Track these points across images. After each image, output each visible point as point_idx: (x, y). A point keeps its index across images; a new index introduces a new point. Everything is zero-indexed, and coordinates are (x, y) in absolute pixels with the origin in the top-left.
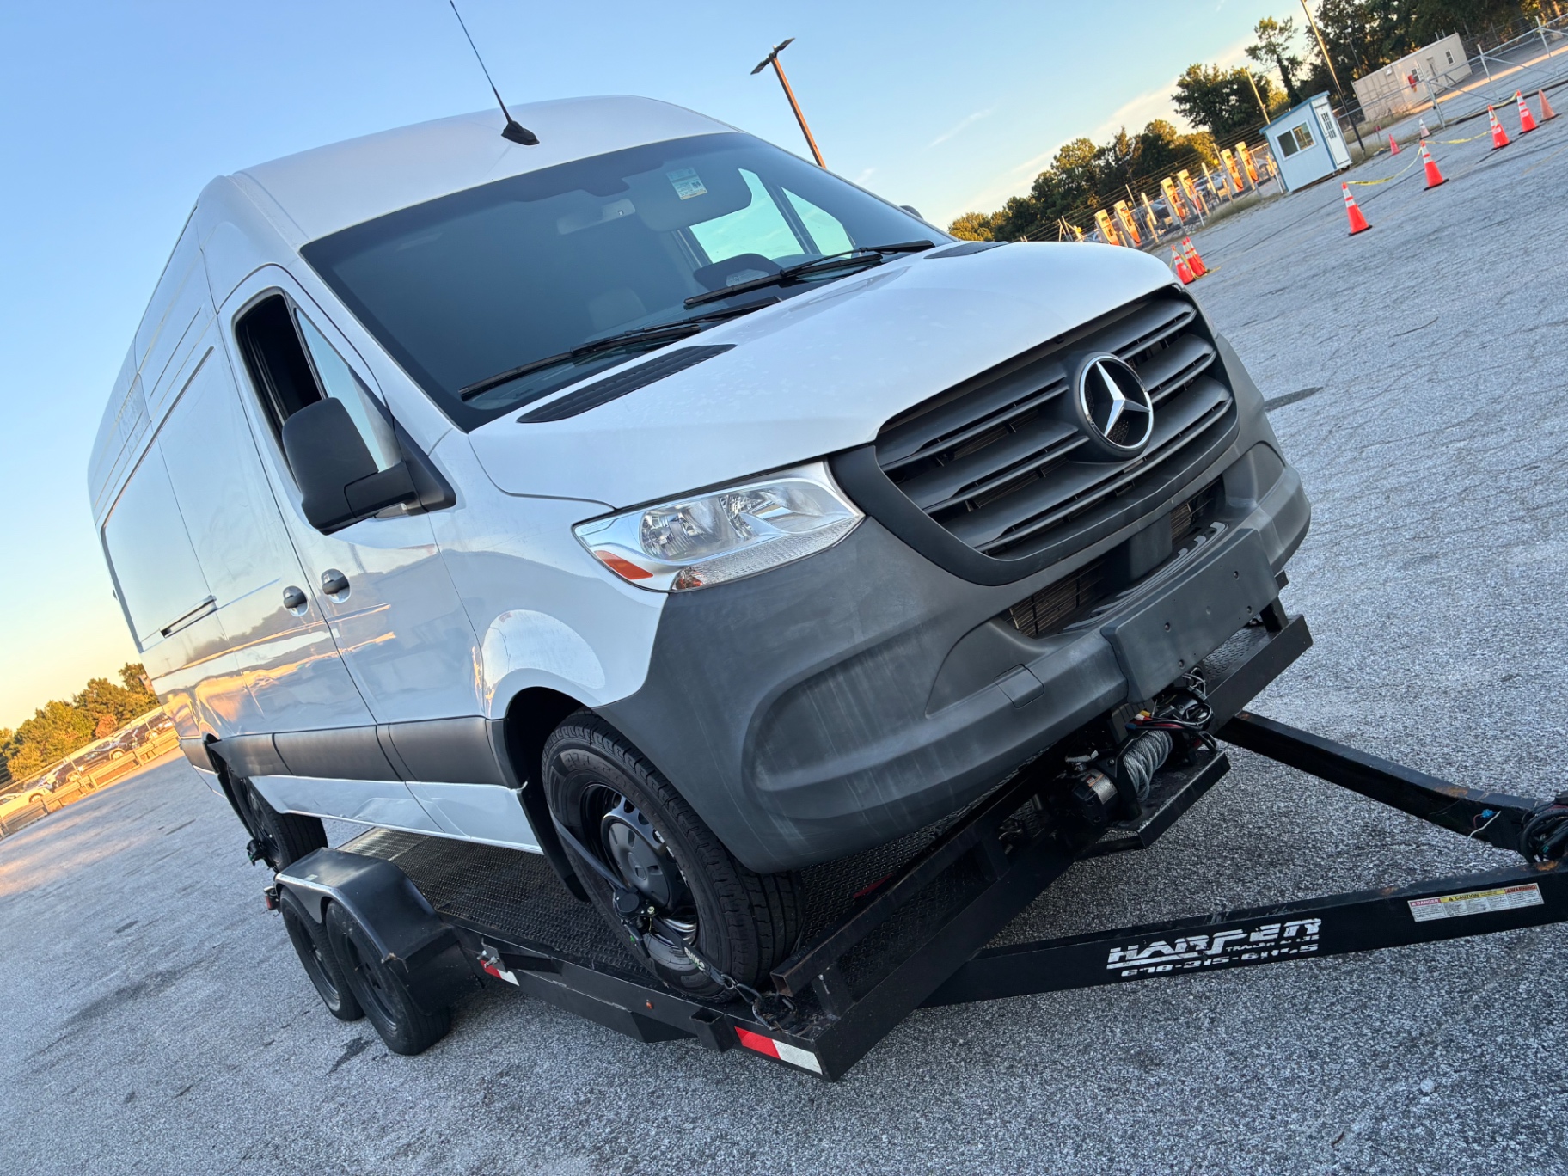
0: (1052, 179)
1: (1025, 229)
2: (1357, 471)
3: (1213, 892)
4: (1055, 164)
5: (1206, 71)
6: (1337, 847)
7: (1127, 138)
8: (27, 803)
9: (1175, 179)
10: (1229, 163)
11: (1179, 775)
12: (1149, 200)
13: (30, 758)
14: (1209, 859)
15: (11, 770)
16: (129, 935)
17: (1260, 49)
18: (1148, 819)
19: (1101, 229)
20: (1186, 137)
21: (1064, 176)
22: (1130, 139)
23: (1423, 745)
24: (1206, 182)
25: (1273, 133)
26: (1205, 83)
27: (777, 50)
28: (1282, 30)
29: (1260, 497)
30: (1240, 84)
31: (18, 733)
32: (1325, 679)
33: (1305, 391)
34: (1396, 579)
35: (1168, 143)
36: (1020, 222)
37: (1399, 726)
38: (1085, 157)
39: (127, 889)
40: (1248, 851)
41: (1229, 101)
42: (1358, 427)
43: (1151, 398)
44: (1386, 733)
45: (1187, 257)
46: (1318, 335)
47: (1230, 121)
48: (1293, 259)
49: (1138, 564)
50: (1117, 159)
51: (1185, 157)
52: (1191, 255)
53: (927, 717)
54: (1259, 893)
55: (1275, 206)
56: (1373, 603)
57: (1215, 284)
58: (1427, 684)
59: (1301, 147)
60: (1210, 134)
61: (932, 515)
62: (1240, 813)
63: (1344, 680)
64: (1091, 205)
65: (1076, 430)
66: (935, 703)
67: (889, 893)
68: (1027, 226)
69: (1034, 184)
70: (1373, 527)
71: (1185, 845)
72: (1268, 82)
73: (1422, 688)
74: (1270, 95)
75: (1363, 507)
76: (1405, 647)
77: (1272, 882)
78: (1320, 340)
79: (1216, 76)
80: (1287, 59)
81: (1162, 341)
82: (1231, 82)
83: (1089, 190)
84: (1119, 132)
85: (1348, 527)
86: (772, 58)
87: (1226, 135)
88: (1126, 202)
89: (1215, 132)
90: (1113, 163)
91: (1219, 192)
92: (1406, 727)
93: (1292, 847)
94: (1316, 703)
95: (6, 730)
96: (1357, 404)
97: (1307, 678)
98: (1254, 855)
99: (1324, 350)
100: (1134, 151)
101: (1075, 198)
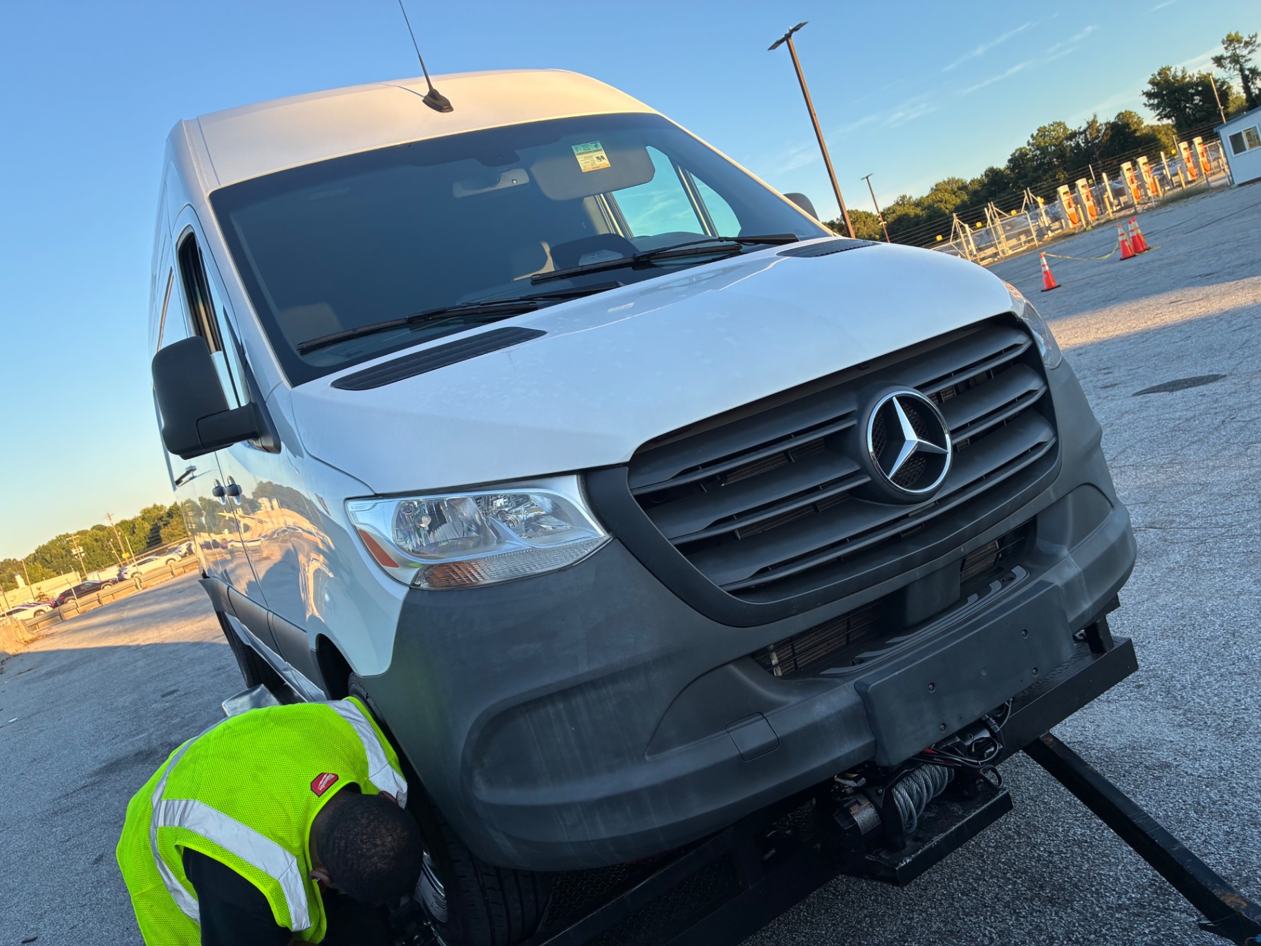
0: (1027, 154)
1: (998, 195)
2: (1239, 467)
3: (985, 919)
4: (1031, 141)
5: (1175, 72)
6: (1119, 898)
7: (1098, 124)
8: (164, 564)
9: (1135, 164)
10: (1185, 154)
11: (956, 808)
12: (1109, 180)
13: (176, 529)
14: (992, 877)
15: (162, 536)
16: (167, 702)
17: (1225, 59)
18: (909, 856)
19: (1061, 202)
20: (1152, 127)
21: (1038, 152)
22: (1101, 125)
23: (1234, 794)
24: (1163, 168)
25: (1226, 132)
26: (1174, 83)
27: (792, 32)
28: (1247, 44)
29: (1073, 544)
30: (1204, 86)
31: (170, 509)
32: (1155, 692)
33: (1209, 376)
34: (1251, 592)
35: (1135, 131)
36: (993, 188)
37: (1215, 766)
38: (1058, 138)
39: (185, 659)
40: (1032, 879)
41: (1193, 100)
42: (1250, 421)
43: (952, 439)
44: (1201, 770)
45: (1131, 235)
46: (1233, 323)
47: (1192, 118)
48: (1226, 246)
49: (914, 611)
50: (1087, 141)
51: (1148, 145)
52: (1135, 234)
53: (647, 758)
54: (1029, 933)
55: (1220, 196)
56: (1222, 615)
57: (1153, 261)
58: (1254, 721)
59: (1251, 146)
60: (1173, 126)
61: (678, 546)
62: (1036, 829)
63: (1175, 697)
64: (1059, 179)
65: (857, 468)
66: (657, 744)
67: (625, 895)
68: (999, 192)
69: (1010, 157)
70: (1241, 530)
71: (974, 854)
72: (1229, 88)
73: (1248, 724)
74: (1230, 98)
75: (1237, 507)
76: (1243, 674)
77: (1045, 923)
78: (1235, 327)
79: (1184, 77)
80: (1249, 69)
81: (988, 372)
82: (1197, 85)
83: (1059, 166)
84: (1091, 119)
85: (1217, 525)
86: (787, 37)
87: (1186, 129)
88: (1087, 180)
89: (1178, 126)
90: (1083, 145)
91: (1173, 178)
92: (1221, 768)
93: (1076, 886)
94: (1141, 717)
95: (162, 506)
96: (1254, 397)
97: (1139, 687)
98: (1037, 883)
99: (1235, 338)
100: (1103, 136)
101: (1045, 172)
